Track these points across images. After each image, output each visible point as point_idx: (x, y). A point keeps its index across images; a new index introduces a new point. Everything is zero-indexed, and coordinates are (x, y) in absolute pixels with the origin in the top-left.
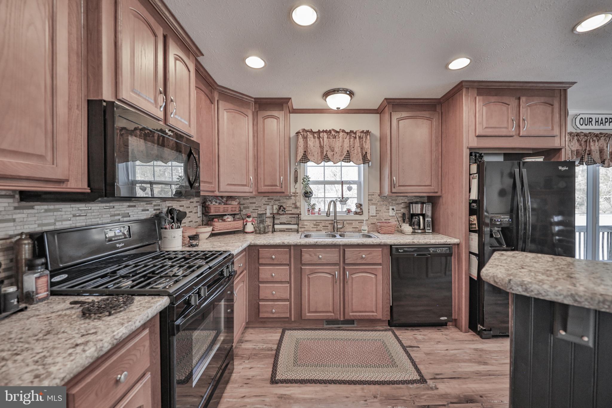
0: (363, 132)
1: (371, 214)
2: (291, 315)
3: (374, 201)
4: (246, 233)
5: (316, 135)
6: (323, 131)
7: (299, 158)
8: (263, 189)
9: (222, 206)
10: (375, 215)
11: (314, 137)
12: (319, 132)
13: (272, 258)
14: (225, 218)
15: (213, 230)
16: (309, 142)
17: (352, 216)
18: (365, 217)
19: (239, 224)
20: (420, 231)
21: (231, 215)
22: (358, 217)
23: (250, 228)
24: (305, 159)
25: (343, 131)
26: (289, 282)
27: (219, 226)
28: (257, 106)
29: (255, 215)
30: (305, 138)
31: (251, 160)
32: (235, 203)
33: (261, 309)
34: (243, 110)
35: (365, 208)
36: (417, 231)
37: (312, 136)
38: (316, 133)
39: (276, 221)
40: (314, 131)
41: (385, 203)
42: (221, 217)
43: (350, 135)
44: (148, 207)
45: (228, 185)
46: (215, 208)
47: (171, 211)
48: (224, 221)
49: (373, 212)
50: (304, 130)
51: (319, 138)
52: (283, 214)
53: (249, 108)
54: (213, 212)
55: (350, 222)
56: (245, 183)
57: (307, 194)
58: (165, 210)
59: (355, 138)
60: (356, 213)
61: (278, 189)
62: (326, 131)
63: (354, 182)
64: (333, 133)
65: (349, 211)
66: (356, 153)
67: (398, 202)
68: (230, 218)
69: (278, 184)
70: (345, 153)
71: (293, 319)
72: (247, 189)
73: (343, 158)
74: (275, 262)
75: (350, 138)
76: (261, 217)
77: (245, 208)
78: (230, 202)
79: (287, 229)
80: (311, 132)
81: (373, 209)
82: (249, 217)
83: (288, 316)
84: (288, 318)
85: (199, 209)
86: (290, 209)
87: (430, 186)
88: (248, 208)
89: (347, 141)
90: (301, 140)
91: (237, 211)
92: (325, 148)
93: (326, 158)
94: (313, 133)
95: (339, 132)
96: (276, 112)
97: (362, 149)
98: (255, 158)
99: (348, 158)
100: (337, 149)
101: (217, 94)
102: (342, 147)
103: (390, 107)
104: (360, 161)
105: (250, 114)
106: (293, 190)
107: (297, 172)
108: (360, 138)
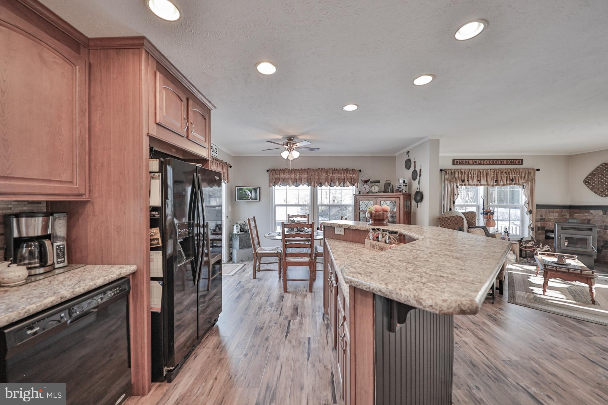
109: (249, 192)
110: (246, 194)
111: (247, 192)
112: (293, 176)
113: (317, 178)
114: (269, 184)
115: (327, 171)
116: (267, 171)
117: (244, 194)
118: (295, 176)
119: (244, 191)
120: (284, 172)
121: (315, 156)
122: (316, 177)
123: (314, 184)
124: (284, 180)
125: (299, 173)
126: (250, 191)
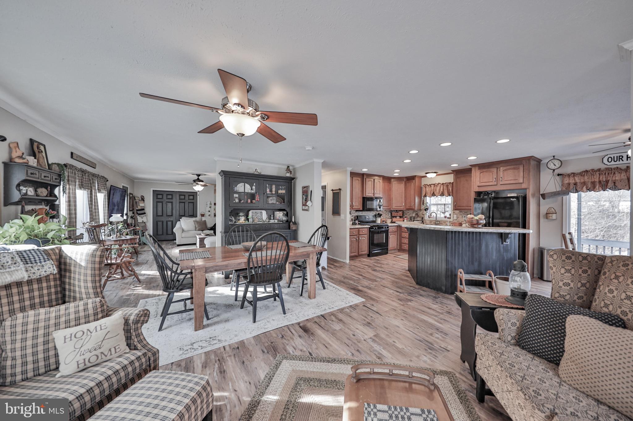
0: (448, 183)
1: (454, 219)
3: (455, 213)
7: (423, 195)
8: (408, 207)
9: (396, 213)
10: (456, 219)
11: (429, 187)
12: (430, 185)
13: (405, 230)
15: (392, 220)
16: (427, 189)
17: (447, 219)
18: (451, 220)
19: (401, 220)
22: (449, 220)
24: (425, 196)
25: (440, 183)
27: (394, 219)
28: (406, 179)
29: (409, 216)
30: (425, 187)
31: (404, 198)
32: (401, 213)
33: (402, 246)
34: (401, 182)
35: (452, 215)
39: (415, 220)
41: (461, 214)
42: (396, 217)
43: (443, 185)
44: (374, 212)
45: (396, 206)
46: (394, 214)
47: (379, 214)
50: (425, 185)
51: (431, 187)
52: (417, 217)
55: (445, 222)
56: (401, 206)
57: (426, 210)
58: (377, 214)
59: (445, 185)
60: (448, 218)
61: (412, 208)
62: (433, 184)
63: (450, 204)
64: (436, 185)
65: (445, 217)
66: (446, 192)
67: (468, 213)
68: (398, 217)
69: (412, 206)
70: (441, 192)
72: (402, 208)
73: (440, 194)
74: (406, 232)
76: (411, 217)
78: (399, 212)
81: (455, 216)
82: (406, 217)
85: (390, 214)
86: (421, 215)
88: (406, 214)
89: (442, 187)
90: (424, 188)
91: (402, 215)
92: (433, 191)
93: (433, 195)
94: (428, 185)
95: (438, 184)
96: (412, 181)
97: (448, 190)
98: (405, 197)
99: (442, 194)
100: (437, 191)
101: (392, 180)
102: (440, 190)
103: (455, 173)
104: (447, 195)
105: (404, 182)
106: (422, 208)
107: (423, 201)
108: (447, 186)
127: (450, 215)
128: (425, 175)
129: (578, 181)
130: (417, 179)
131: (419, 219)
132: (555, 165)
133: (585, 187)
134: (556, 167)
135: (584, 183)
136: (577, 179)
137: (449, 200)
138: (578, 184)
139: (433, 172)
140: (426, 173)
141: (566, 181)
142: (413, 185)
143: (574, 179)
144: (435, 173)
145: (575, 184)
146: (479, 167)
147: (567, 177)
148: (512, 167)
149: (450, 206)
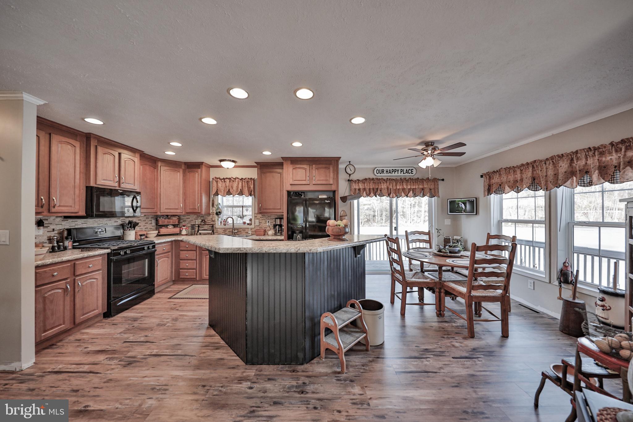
0: (249, 179)
1: (256, 225)
2: (196, 277)
3: (257, 218)
4: (182, 235)
5: (223, 180)
6: (226, 178)
7: (213, 193)
8: (188, 211)
9: (167, 220)
10: (258, 225)
11: (222, 182)
12: (224, 179)
13: (186, 247)
14: (168, 226)
15: (159, 232)
16: (219, 184)
17: (246, 226)
18: (253, 226)
19: (177, 230)
20: (279, 234)
21: (172, 225)
22: (249, 226)
23: (184, 232)
24: (217, 194)
25: (238, 178)
26: (196, 260)
27: (163, 231)
28: (186, 166)
29: (189, 225)
30: (217, 182)
31: (181, 196)
32: (176, 219)
33: (181, 274)
34: (176, 169)
35: (253, 220)
36: (277, 234)
37: (220, 181)
38: (222, 179)
39: (200, 229)
40: (221, 178)
41: (264, 218)
42: (166, 226)
43: (242, 181)
44: (118, 220)
45: (166, 209)
46: (161, 221)
47: (130, 223)
48: (167, 228)
49: (257, 223)
50: (216, 178)
51: (225, 182)
52: (203, 225)
53: (181, 168)
54: (160, 223)
55: (244, 229)
56: (177, 208)
57: (218, 213)
58: (127, 222)
59: (245, 182)
60: (248, 224)
61: (197, 211)
62: (228, 178)
63: (249, 206)
64: (233, 179)
65: (244, 223)
66: (246, 190)
67: (271, 218)
68: (171, 227)
69: (197, 208)
70: (239, 190)
71: (198, 279)
72: (178, 211)
73: (238, 193)
74: (189, 249)
75: (242, 182)
76: (193, 227)
77: (184, 221)
78: (172, 218)
79: (208, 233)
80: (220, 178)
81: (257, 221)
82: (184, 226)
83: (195, 277)
84: (194, 278)
85: (154, 222)
86: (210, 221)
87: (280, 209)
88: (185, 221)
89: (240, 184)
90: (215, 183)
91: (177, 223)
92: (228, 188)
93: (229, 193)
94: (221, 179)
95: (235, 179)
96: (196, 170)
97: (249, 188)
98: (185, 194)
99: (241, 193)
100: (235, 188)
101: (159, 164)
102: (237, 187)
103: (259, 166)
104: (248, 195)
105: (181, 171)
106: (211, 211)
107: (213, 200)
108: (248, 182)
109: (463, 205)
110: (459, 206)
111: (460, 204)
112: (511, 178)
113: (552, 174)
114: (484, 192)
115: (573, 156)
116: (482, 176)
117: (457, 206)
118: (516, 176)
119: (457, 204)
120: (500, 175)
121: (553, 135)
122: (551, 172)
123: (546, 185)
124: (500, 185)
125: (521, 170)
126: (463, 203)
127: (251, 220)
128: (218, 163)
129: (361, 187)
130: (204, 169)
131: (206, 227)
132: (351, 170)
133: (365, 192)
134: (352, 173)
135: (364, 189)
136: (361, 186)
137: (248, 201)
138: (361, 190)
139: (230, 161)
140: (221, 161)
141: (355, 186)
142: (197, 177)
143: (358, 185)
144: (233, 161)
145: (359, 190)
146: (291, 161)
147: (355, 183)
148: (324, 166)
149: (250, 209)
